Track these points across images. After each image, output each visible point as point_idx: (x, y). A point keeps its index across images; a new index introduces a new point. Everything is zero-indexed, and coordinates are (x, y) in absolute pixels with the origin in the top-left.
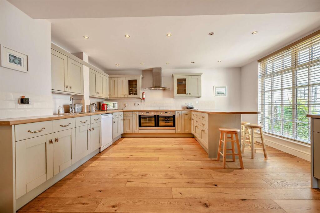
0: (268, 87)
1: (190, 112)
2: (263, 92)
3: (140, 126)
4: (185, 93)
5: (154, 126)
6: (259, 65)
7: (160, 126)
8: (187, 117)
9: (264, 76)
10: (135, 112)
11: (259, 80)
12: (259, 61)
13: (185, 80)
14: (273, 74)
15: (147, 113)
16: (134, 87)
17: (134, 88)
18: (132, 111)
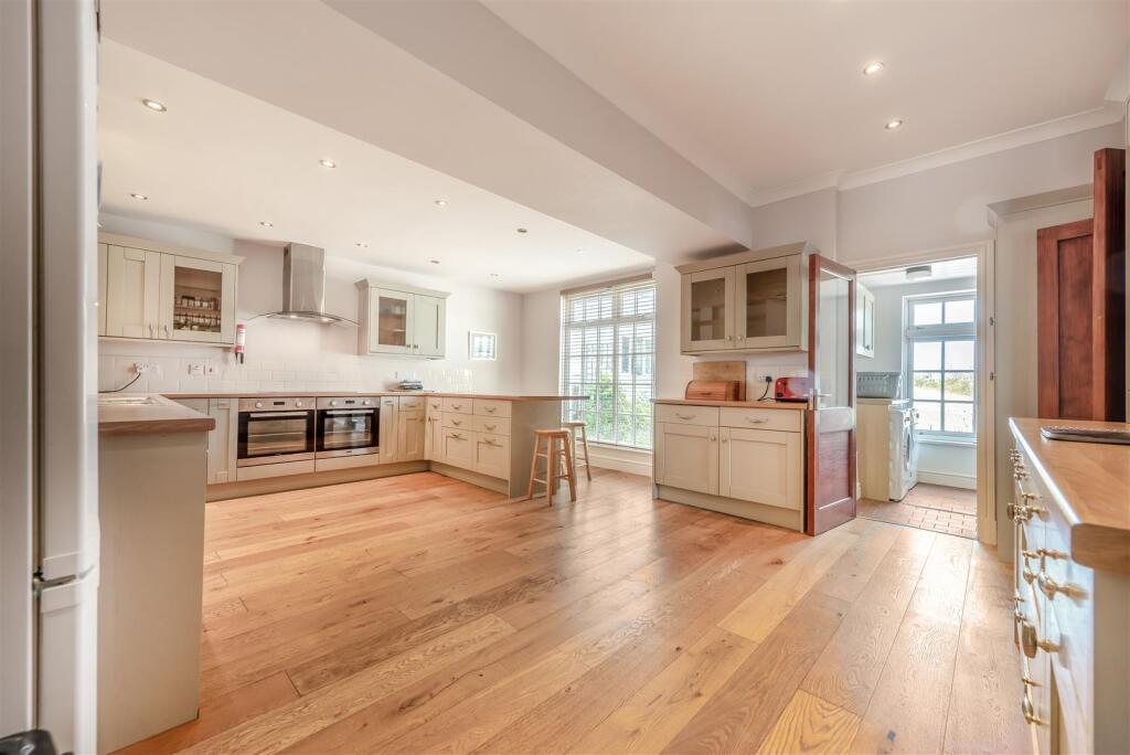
0: (575, 349)
1: (420, 400)
2: (567, 357)
3: (243, 453)
4: (404, 344)
5: (304, 449)
6: (563, 300)
7: (326, 447)
8: (412, 415)
9: (569, 325)
10: (222, 401)
11: (562, 332)
12: (563, 293)
13: (402, 304)
14: (584, 325)
15: (275, 404)
16: (193, 299)
17: (191, 302)
18: (208, 397)
